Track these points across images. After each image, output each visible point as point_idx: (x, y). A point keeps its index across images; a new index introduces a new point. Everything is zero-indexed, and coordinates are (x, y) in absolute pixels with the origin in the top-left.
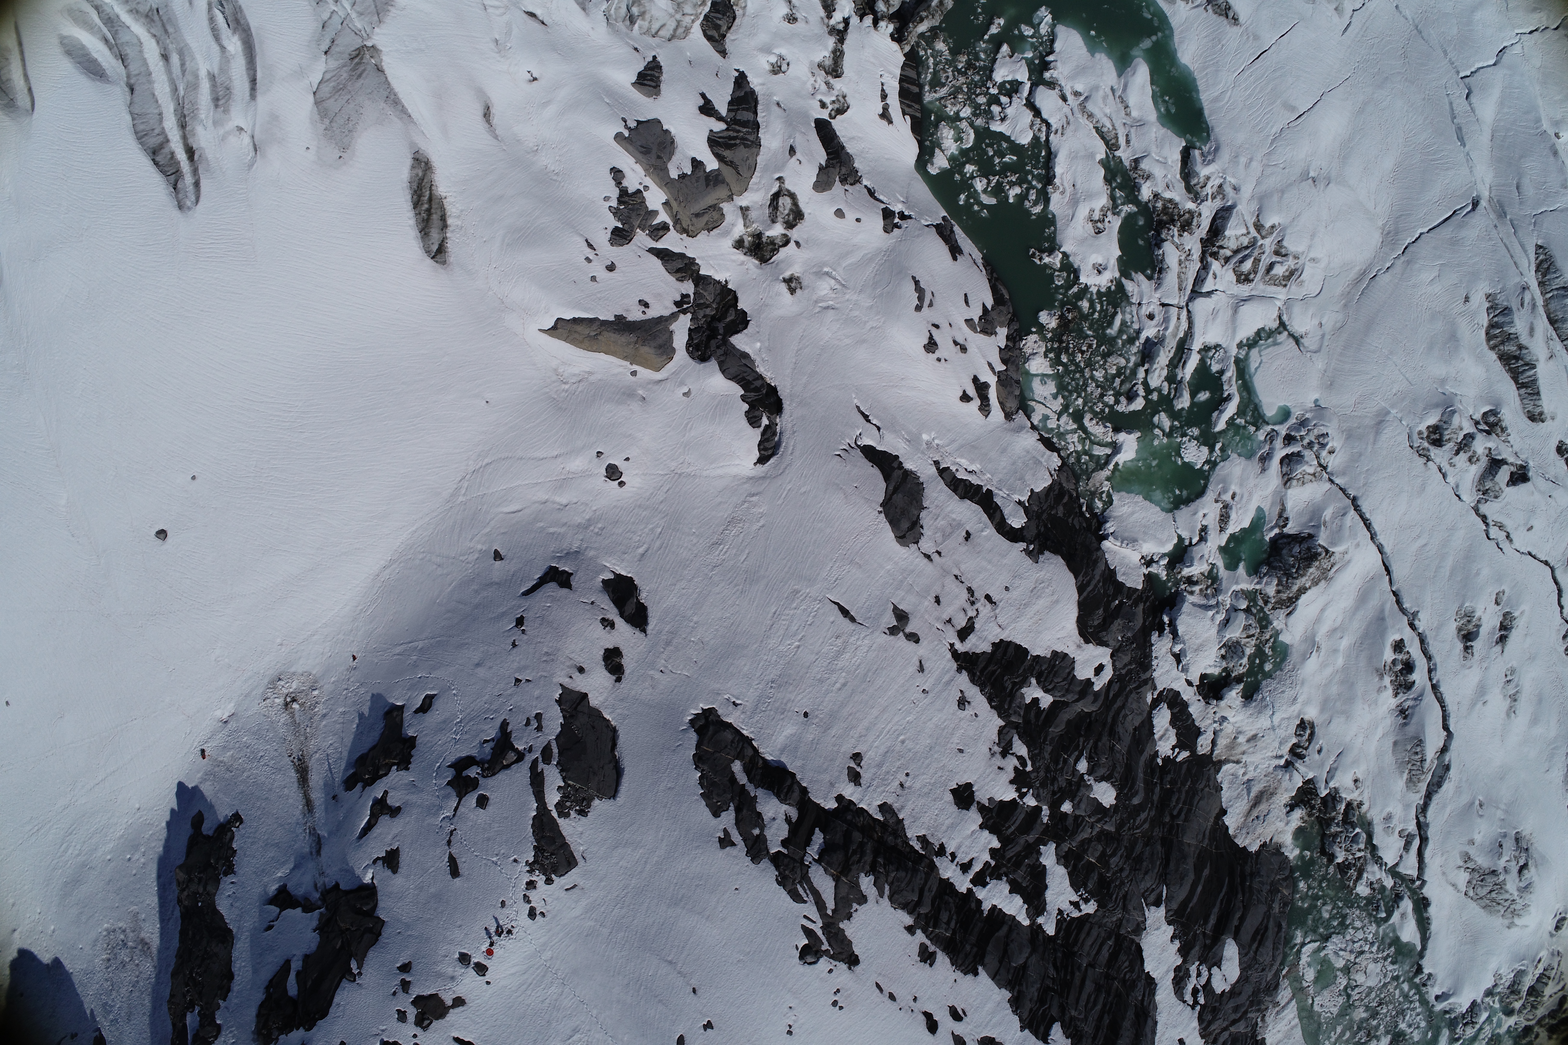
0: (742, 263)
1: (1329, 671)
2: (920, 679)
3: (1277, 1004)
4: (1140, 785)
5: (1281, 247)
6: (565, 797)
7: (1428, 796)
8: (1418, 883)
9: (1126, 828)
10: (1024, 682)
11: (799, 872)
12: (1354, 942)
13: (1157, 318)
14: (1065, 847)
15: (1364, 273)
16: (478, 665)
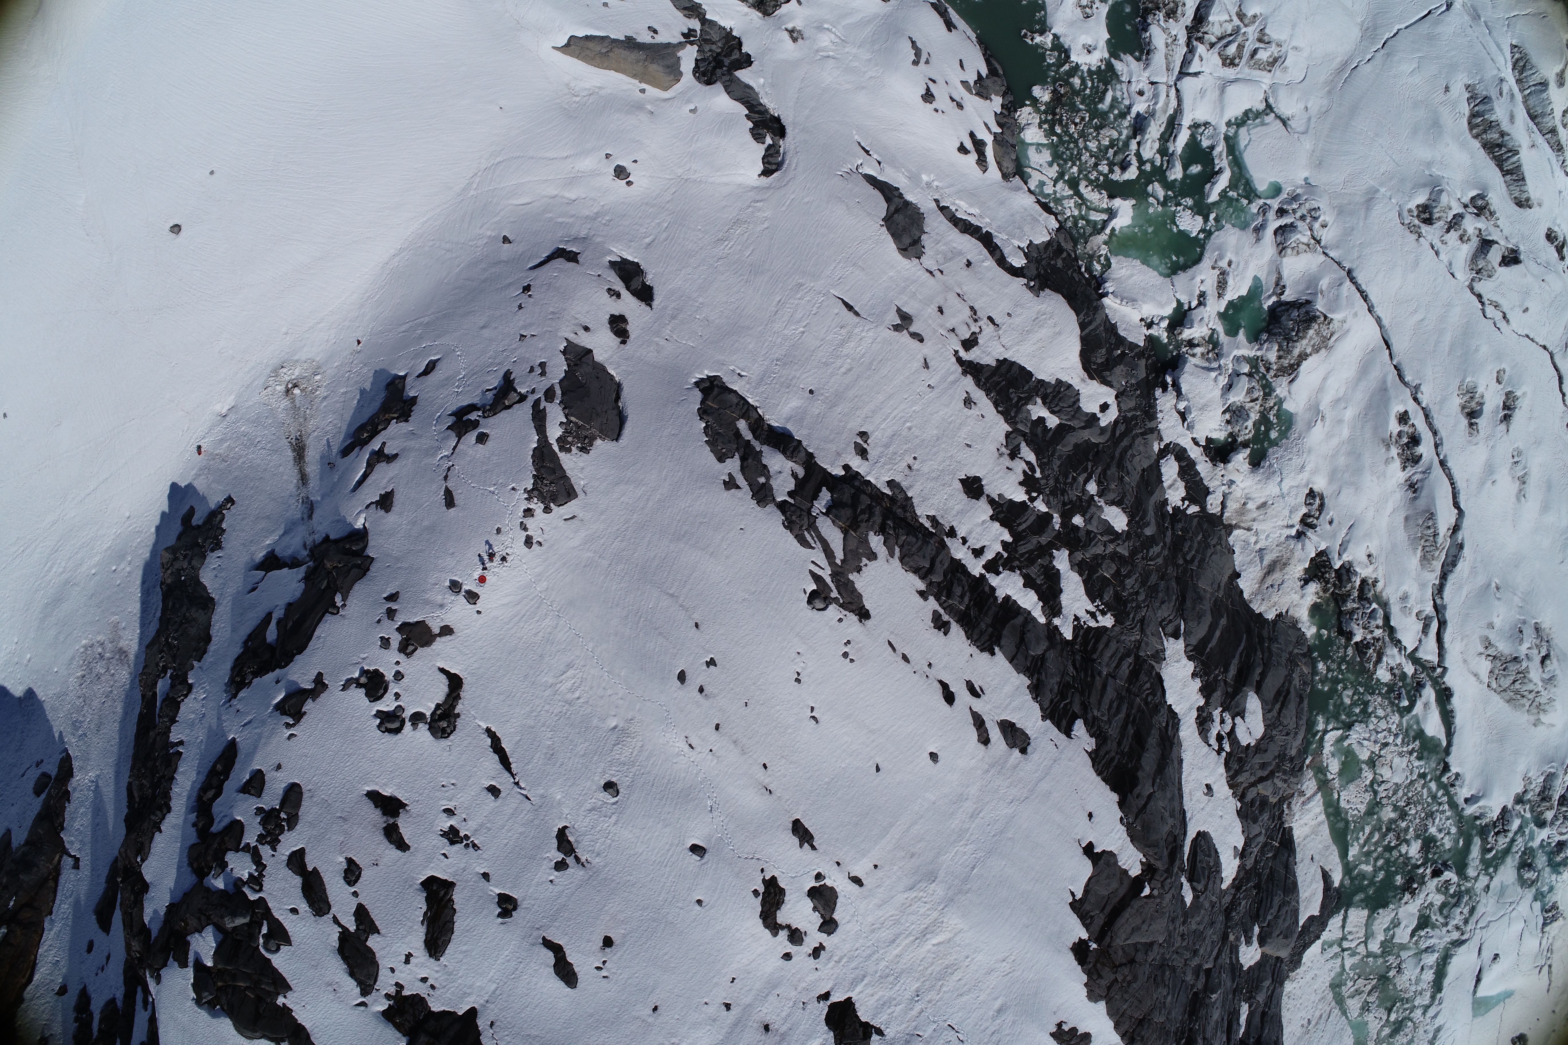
0: (746, 14)
1: (1335, 442)
2: (925, 373)
3: (1302, 793)
4: (1151, 516)
5: (1264, 35)
6: (567, 432)
7: (1444, 577)
8: (1439, 670)
9: (1140, 556)
10: (1029, 400)
11: (806, 519)
12: (1378, 733)
13: (1146, 95)
14: (1079, 556)
15: (1345, 64)
16: (483, 327)
